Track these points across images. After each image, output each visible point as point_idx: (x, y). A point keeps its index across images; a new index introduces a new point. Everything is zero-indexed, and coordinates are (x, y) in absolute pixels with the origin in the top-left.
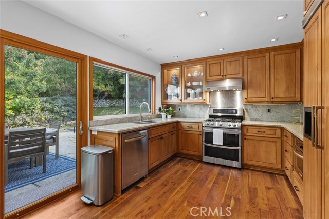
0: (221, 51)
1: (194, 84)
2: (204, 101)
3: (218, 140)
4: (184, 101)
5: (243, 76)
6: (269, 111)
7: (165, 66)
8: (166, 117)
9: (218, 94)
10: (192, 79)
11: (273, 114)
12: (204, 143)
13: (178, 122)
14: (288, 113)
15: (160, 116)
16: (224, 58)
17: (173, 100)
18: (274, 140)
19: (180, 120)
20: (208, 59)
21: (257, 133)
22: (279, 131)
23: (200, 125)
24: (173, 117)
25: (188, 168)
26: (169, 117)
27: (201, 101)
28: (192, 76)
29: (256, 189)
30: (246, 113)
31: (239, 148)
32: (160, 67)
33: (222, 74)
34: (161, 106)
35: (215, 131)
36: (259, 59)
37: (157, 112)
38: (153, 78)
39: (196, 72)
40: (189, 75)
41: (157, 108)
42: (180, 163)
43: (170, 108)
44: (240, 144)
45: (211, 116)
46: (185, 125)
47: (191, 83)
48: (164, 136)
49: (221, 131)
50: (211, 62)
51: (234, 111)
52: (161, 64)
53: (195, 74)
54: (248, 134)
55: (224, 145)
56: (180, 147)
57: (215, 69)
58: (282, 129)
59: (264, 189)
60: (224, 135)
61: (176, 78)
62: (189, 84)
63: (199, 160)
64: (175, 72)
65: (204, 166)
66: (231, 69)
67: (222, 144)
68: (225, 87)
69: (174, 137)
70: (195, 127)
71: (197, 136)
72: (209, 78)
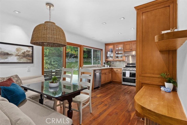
0: (129, 40)
1: (119, 52)
2: (123, 60)
3: (128, 75)
4: (114, 60)
7: (107, 45)
8: (107, 66)
9: (130, 56)
10: (118, 50)
12: (122, 77)
13: (112, 68)
15: (104, 66)
16: (131, 42)
17: (110, 59)
20: (125, 42)
23: (121, 69)
24: (110, 66)
25: (116, 86)
26: (108, 66)
32: (105, 45)
33: (130, 49)
34: (105, 62)
35: (127, 72)
37: (103, 64)
38: (102, 50)
39: (120, 47)
41: (103, 62)
42: (112, 85)
43: (109, 63)
44: (136, 77)
45: (126, 66)
46: (115, 70)
48: (106, 73)
50: (126, 44)
55: (130, 77)
56: (113, 79)
57: (128, 47)
60: (130, 73)
61: (112, 50)
63: (120, 84)
64: (111, 47)
66: (134, 47)
68: (133, 54)
69: (110, 74)
70: (119, 70)
71: (120, 74)
72: (125, 50)
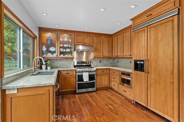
0: (86, 30)
1: (65, 46)
2: (73, 57)
3: (86, 79)
4: (59, 56)
5: (93, 45)
6: (100, 62)
7: (42, 30)
10: (64, 43)
11: (102, 63)
12: (77, 82)
14: (106, 63)
16: (84, 34)
18: (107, 74)
20: (75, 32)
21: (101, 72)
22: (108, 70)
27: (71, 57)
28: (63, 41)
29: (109, 97)
30: (92, 63)
31: (95, 81)
32: (38, 29)
33: (83, 42)
35: (84, 73)
36: (99, 38)
39: (66, 38)
40: (61, 40)
42: (65, 99)
44: (95, 79)
45: (75, 66)
46: (64, 73)
47: (63, 45)
49: (88, 73)
50: (77, 34)
51: (87, 63)
52: (39, 27)
53: (66, 40)
54: (98, 73)
57: (80, 39)
58: (109, 69)
59: (111, 96)
61: (51, 40)
62: (62, 45)
63: (75, 93)
65: (79, 95)
66: (87, 40)
67: (88, 80)
70: (71, 73)
71: (72, 79)
72: (76, 43)
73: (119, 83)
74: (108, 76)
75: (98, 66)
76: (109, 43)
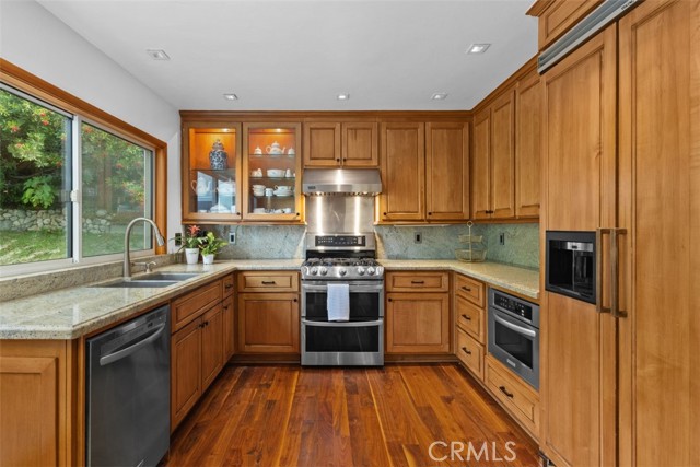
1: (272, 173)
2: (298, 218)
3: (338, 310)
4: (247, 216)
5: (379, 164)
6: (418, 238)
7: (191, 120)
8: (200, 260)
10: (266, 162)
11: (424, 244)
12: (304, 320)
13: (236, 273)
14: (447, 243)
15: (180, 259)
16: (342, 120)
17: (222, 212)
18: (438, 297)
19: (241, 265)
20: (307, 116)
21: (410, 285)
22: (445, 278)
23: (295, 275)
24: (218, 259)
25: (275, 393)
26: (207, 259)
27: (291, 217)
28: (265, 155)
29: (429, 408)
30: (379, 244)
31: (380, 322)
32: (177, 120)
33: (338, 156)
34: (180, 230)
35: (331, 287)
36: (406, 133)
37: (172, 248)
38: (160, 147)
39: (275, 144)
40: (259, 151)
41: (171, 236)
42: (248, 384)
43: (210, 235)
44: (381, 313)
46: (256, 280)
47: (264, 172)
48: (208, 317)
50: (313, 126)
51: (360, 242)
52: (180, 112)
53: (274, 150)
54: (395, 289)
55: (353, 317)
56: (242, 340)
57: (323, 142)
58: (450, 273)
60: (353, 296)
61: (225, 155)
62: (258, 173)
63: (293, 364)
64: (220, 137)
65: (308, 377)
66: (356, 147)
67: (347, 318)
68: (335, 186)
69: (229, 314)
70: (282, 281)
71: (287, 306)
72: (308, 162)
73: (484, 345)
74: (445, 304)
75: (407, 259)
76: (454, 153)
